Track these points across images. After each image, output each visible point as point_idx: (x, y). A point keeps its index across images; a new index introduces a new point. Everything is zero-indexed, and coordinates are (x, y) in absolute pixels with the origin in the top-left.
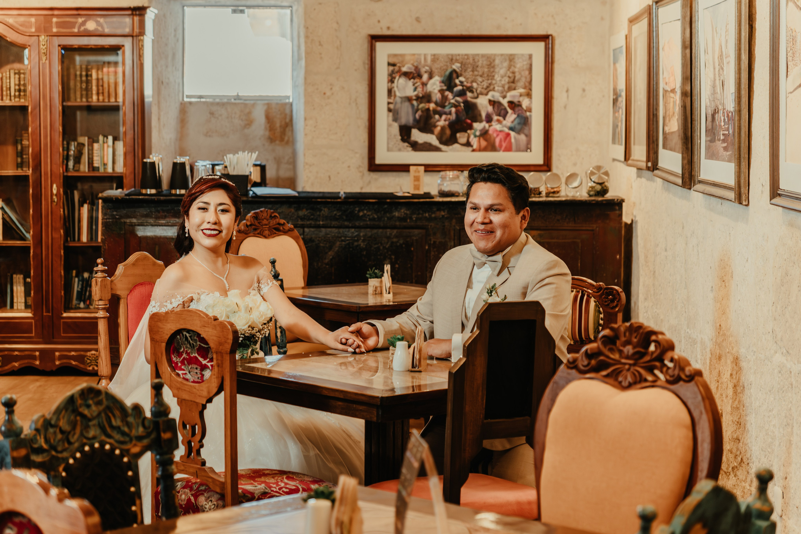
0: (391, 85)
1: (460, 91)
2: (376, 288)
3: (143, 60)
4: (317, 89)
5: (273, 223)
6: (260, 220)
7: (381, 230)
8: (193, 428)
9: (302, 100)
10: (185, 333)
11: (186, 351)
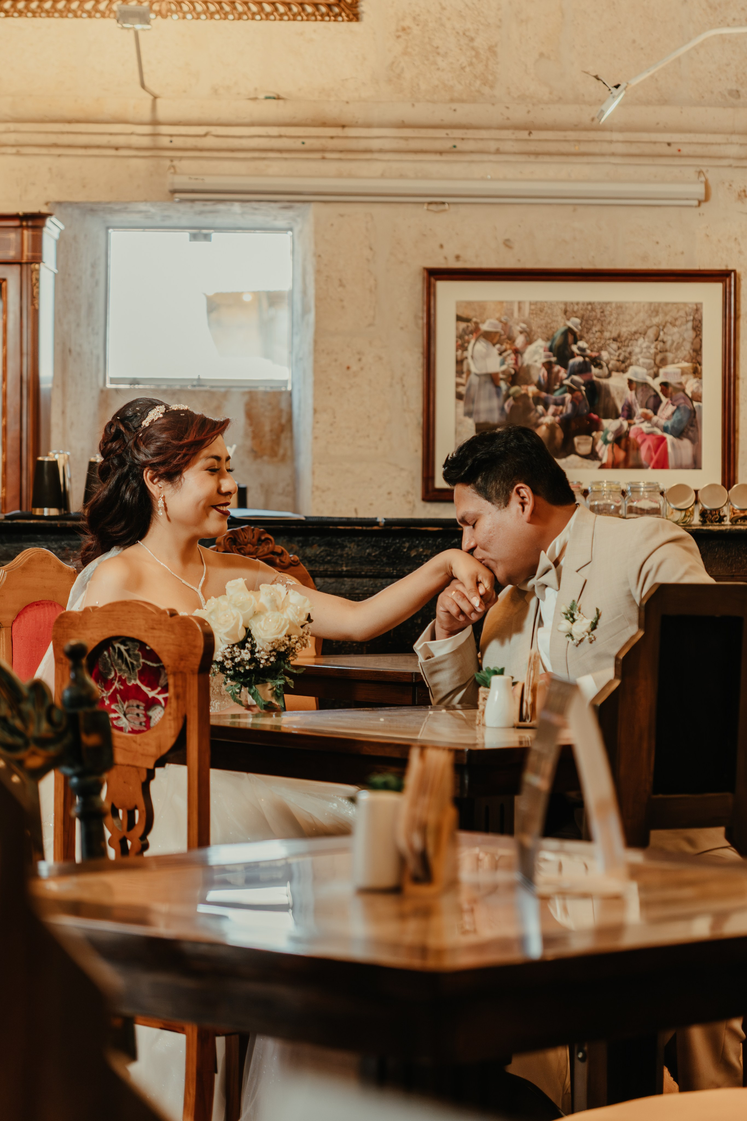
0: (462, 354)
1: (580, 364)
3: (38, 304)
5: (263, 551)
6: (240, 544)
8: (130, 814)
9: (310, 379)
10: (117, 645)
11: (120, 677)
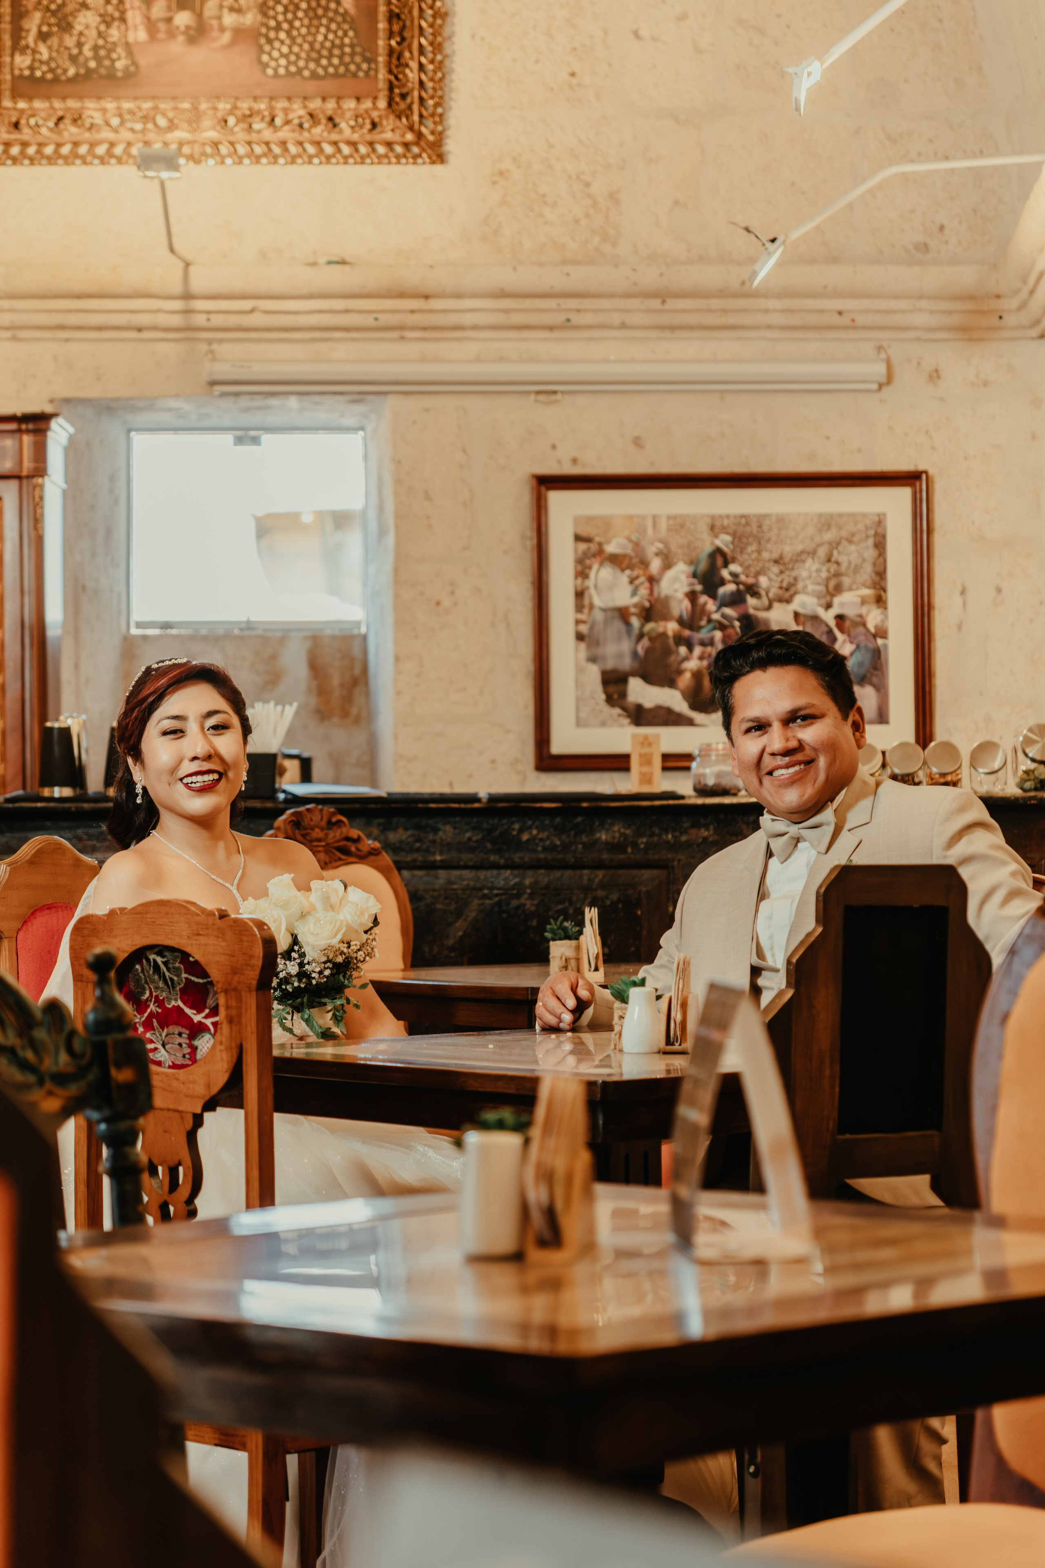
0: (583, 583)
1: (732, 594)
2: (566, 960)
3: (43, 528)
4: (422, 594)
5: (335, 836)
6: (305, 829)
7: (568, 873)
8: (173, 1172)
9: (390, 619)
10: (152, 957)
11: (157, 997)
